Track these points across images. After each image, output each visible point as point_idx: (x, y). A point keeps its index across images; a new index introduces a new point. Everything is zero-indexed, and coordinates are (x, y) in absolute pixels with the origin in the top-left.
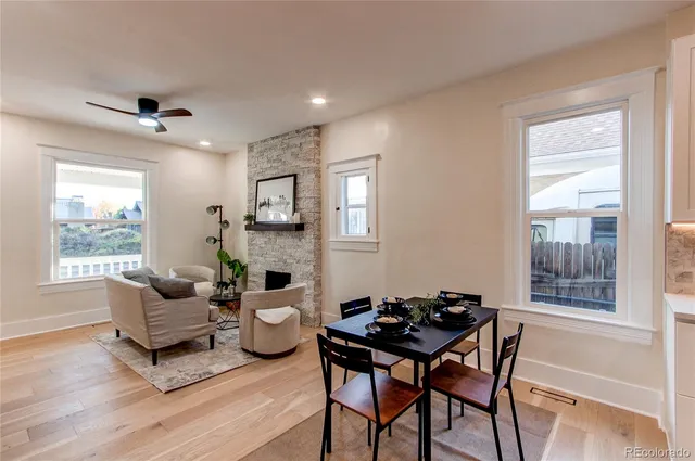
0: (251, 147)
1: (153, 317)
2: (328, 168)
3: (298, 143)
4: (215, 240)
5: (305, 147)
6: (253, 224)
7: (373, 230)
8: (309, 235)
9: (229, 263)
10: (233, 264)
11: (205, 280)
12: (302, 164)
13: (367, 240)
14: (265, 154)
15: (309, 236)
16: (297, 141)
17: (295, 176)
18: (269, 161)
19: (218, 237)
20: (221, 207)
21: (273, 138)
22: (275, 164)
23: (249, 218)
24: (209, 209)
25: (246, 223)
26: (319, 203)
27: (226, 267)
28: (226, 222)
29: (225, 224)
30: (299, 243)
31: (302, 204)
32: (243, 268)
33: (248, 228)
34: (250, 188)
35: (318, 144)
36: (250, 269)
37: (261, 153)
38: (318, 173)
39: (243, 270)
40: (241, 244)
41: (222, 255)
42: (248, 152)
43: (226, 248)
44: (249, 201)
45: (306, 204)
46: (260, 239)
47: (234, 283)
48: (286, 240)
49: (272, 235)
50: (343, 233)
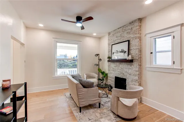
0: (109, 34)
1: (80, 95)
2: (145, 36)
3: (130, 28)
4: (97, 65)
5: (134, 29)
6: (110, 60)
7: (178, 62)
9: (101, 72)
10: (103, 73)
11: (94, 78)
12: (132, 36)
13: (172, 67)
14: (115, 35)
15: (135, 65)
16: (130, 27)
17: (129, 41)
18: (117, 37)
19: (98, 64)
20: (99, 54)
21: (118, 28)
22: (120, 38)
23: (109, 58)
24: (95, 55)
25: (108, 59)
26: (140, 51)
27: (100, 74)
28: (101, 59)
29: (100, 60)
30: (130, 67)
31: (132, 52)
32: (107, 75)
33: (109, 61)
34: (109, 47)
36: (109, 75)
37: (113, 35)
38: (140, 39)
39: (106, 75)
40: (106, 67)
41: (99, 70)
42: (109, 35)
43: (101, 68)
44: (109, 52)
45: (134, 52)
46: (113, 65)
47: (103, 80)
49: (118, 64)
50: (154, 64)
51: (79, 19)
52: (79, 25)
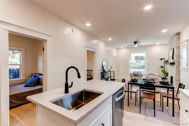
7: (187, 64)
8: (176, 65)
12: (174, 45)
17: (173, 49)
21: (171, 39)
24: (160, 59)
30: (174, 68)
35: (179, 38)
41: (163, 71)
45: (175, 57)
49: (171, 66)
51: (135, 43)
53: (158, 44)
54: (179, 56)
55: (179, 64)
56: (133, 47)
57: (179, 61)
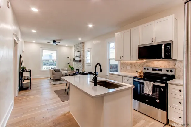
1: (54, 75)
6: (74, 60)
8: (82, 62)
10: (72, 68)
12: (81, 49)
16: (80, 45)
17: (80, 51)
20: (70, 57)
21: (77, 44)
22: (77, 49)
24: (67, 58)
28: (71, 60)
33: (73, 61)
34: (74, 53)
35: (84, 46)
36: (74, 69)
37: (76, 47)
38: (83, 51)
40: (73, 64)
41: (70, 66)
42: (74, 47)
44: (74, 56)
45: (82, 57)
48: (79, 63)
51: (54, 41)
52: (54, 44)
53: (67, 45)
54: (84, 56)
55: (84, 61)
56: (52, 45)
57: (84, 59)
